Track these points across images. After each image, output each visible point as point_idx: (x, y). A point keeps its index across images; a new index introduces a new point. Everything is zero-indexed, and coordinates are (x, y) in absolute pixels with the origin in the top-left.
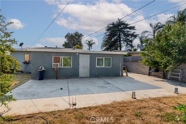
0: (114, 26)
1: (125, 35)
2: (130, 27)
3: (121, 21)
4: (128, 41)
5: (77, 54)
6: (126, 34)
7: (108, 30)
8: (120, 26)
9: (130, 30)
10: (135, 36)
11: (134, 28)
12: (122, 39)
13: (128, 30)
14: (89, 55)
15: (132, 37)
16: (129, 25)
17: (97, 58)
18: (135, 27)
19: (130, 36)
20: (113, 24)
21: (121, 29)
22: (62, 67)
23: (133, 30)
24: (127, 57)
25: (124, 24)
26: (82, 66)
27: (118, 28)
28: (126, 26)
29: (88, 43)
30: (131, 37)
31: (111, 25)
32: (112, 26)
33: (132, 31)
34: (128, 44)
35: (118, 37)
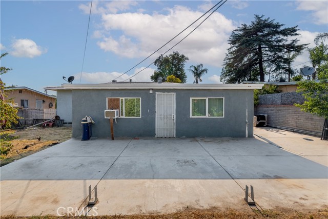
0: (247, 33)
1: (272, 48)
2: (286, 30)
3: (261, 21)
4: (281, 61)
5: (151, 92)
6: (276, 46)
7: (233, 42)
8: (262, 32)
9: (285, 38)
10: (299, 49)
11: (296, 30)
12: (265, 59)
13: (281, 37)
14: (175, 93)
15: (289, 51)
16: (282, 25)
17: (191, 99)
18: (297, 28)
19: (285, 50)
20: (245, 29)
21: (263, 36)
22: (124, 117)
23: (292, 35)
24: (269, 96)
25: (270, 25)
26: (161, 115)
27: (257, 35)
28: (274, 29)
29: (195, 71)
30: (286, 52)
31: (240, 30)
32: (241, 33)
33: (289, 39)
34: (279, 67)
35: (256, 53)
